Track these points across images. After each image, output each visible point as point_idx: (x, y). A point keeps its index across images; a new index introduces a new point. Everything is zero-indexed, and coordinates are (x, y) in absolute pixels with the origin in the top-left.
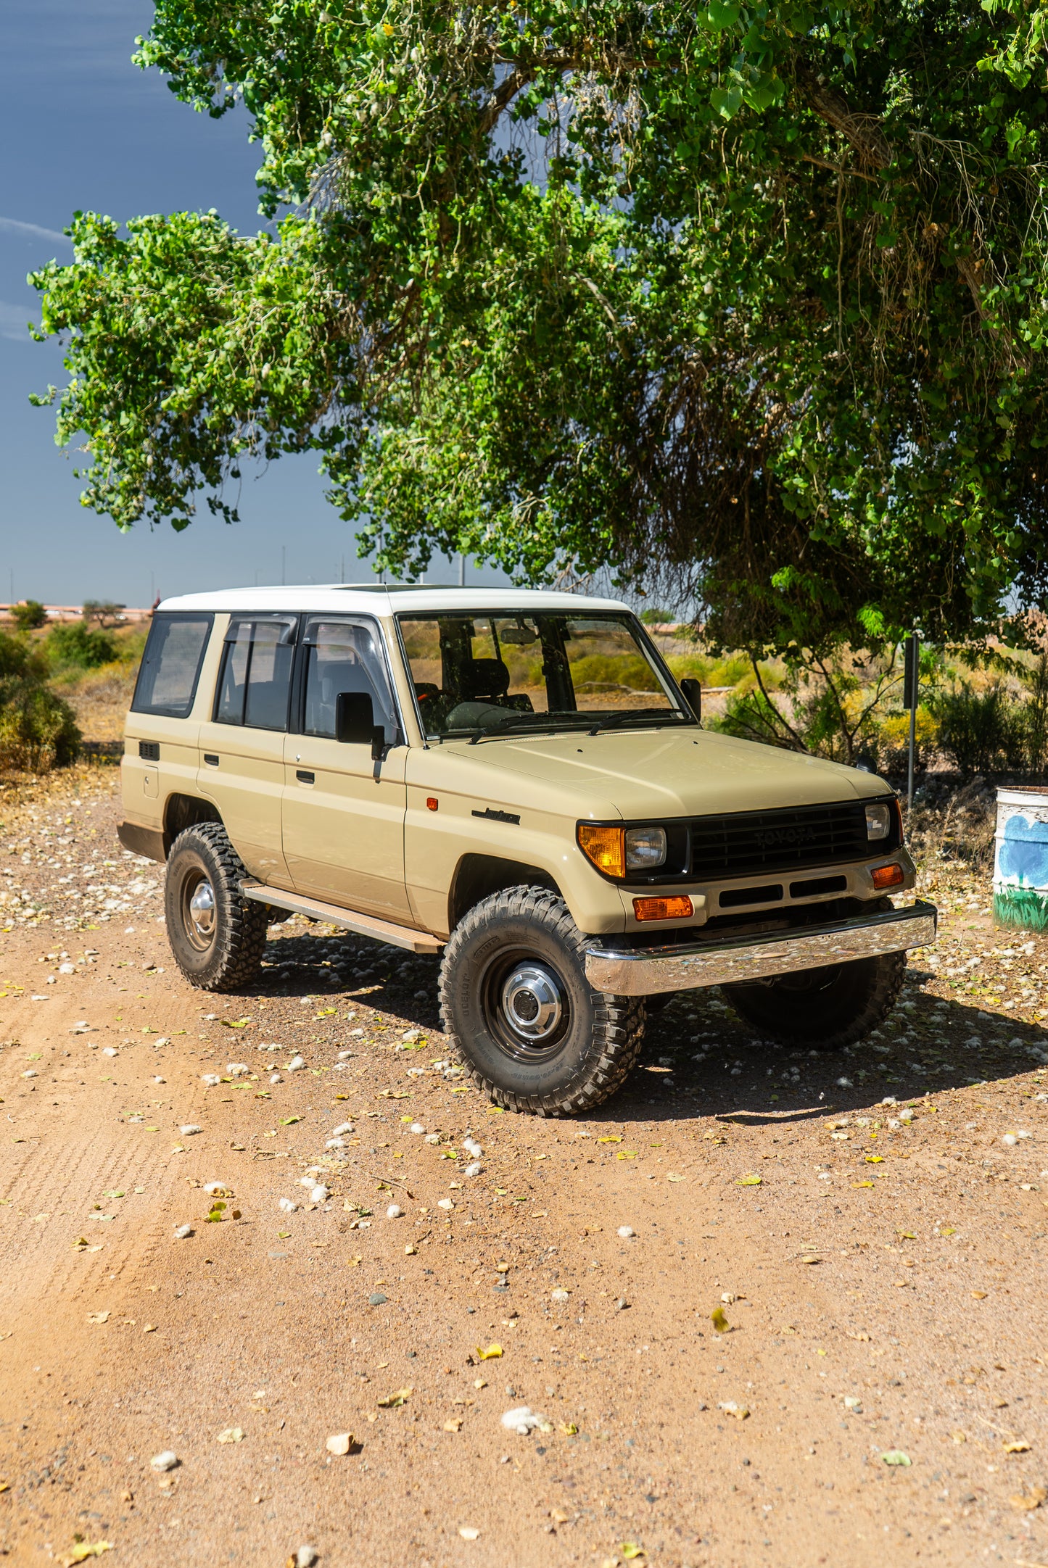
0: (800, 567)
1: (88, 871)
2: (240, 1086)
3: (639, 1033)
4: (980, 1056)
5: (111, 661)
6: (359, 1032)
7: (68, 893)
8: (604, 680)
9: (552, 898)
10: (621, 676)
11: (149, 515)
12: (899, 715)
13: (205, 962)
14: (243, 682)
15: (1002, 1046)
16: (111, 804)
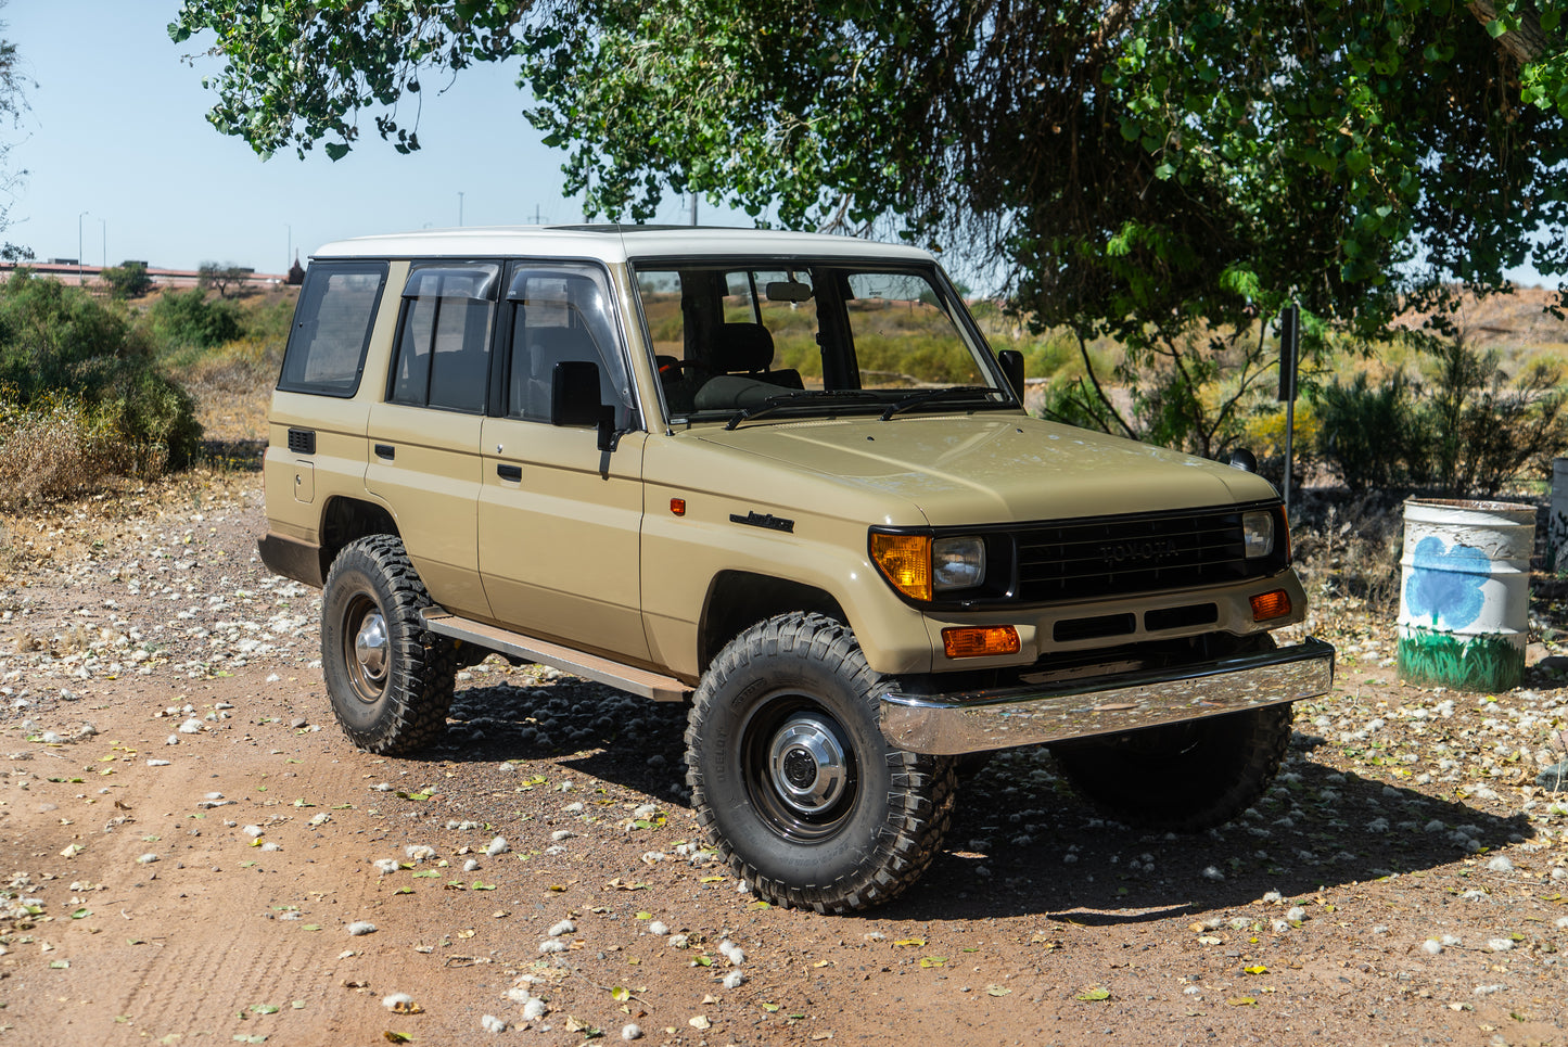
0: (1144, 219)
1: (216, 603)
2: (425, 873)
3: (948, 804)
4: (1388, 842)
5: (237, 340)
6: (577, 806)
7: (190, 631)
8: (880, 368)
9: (836, 628)
10: (903, 363)
11: (298, 138)
12: (1271, 411)
13: (375, 716)
14: (427, 351)
15: (1416, 830)
16: (243, 520)
